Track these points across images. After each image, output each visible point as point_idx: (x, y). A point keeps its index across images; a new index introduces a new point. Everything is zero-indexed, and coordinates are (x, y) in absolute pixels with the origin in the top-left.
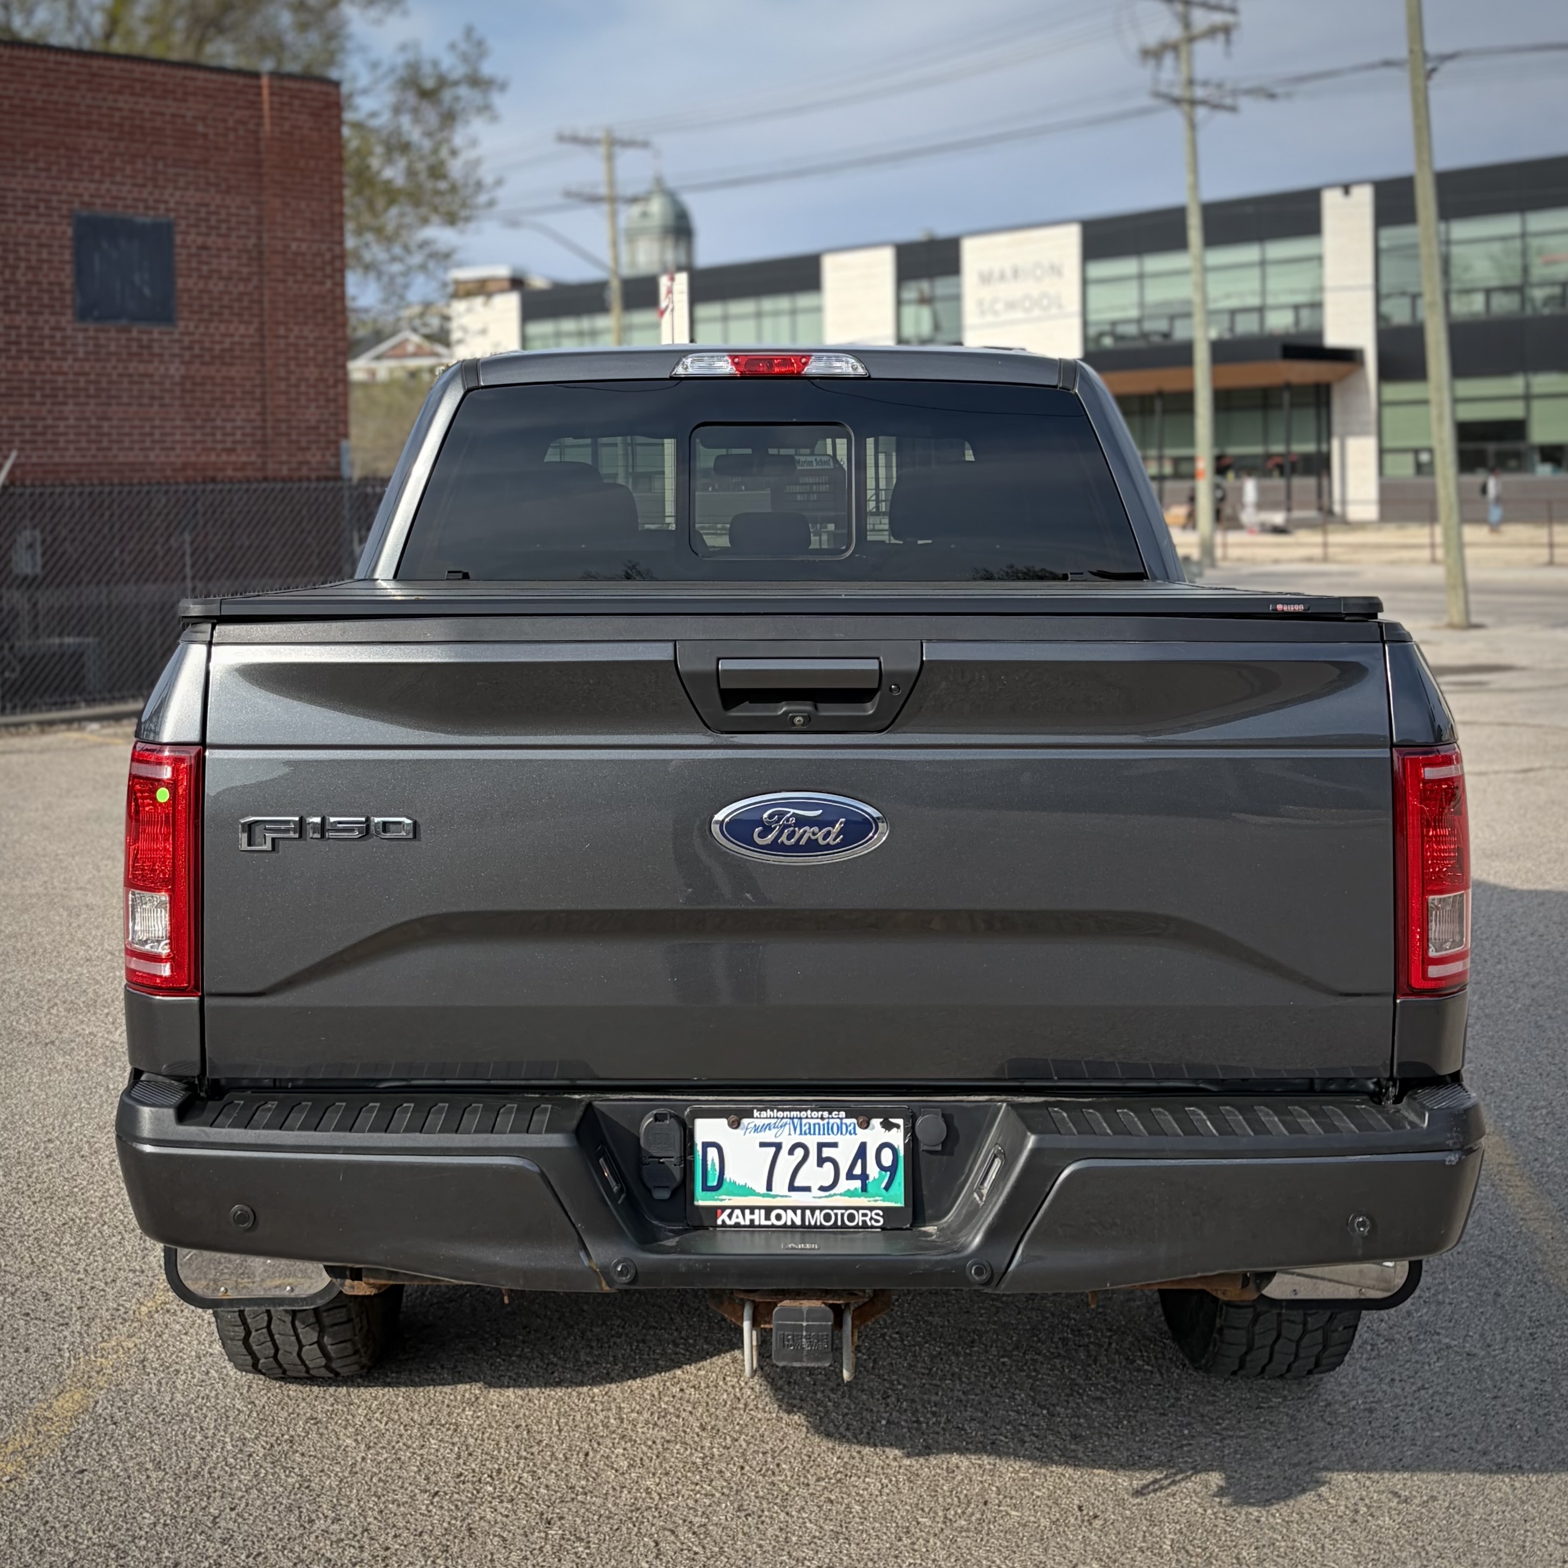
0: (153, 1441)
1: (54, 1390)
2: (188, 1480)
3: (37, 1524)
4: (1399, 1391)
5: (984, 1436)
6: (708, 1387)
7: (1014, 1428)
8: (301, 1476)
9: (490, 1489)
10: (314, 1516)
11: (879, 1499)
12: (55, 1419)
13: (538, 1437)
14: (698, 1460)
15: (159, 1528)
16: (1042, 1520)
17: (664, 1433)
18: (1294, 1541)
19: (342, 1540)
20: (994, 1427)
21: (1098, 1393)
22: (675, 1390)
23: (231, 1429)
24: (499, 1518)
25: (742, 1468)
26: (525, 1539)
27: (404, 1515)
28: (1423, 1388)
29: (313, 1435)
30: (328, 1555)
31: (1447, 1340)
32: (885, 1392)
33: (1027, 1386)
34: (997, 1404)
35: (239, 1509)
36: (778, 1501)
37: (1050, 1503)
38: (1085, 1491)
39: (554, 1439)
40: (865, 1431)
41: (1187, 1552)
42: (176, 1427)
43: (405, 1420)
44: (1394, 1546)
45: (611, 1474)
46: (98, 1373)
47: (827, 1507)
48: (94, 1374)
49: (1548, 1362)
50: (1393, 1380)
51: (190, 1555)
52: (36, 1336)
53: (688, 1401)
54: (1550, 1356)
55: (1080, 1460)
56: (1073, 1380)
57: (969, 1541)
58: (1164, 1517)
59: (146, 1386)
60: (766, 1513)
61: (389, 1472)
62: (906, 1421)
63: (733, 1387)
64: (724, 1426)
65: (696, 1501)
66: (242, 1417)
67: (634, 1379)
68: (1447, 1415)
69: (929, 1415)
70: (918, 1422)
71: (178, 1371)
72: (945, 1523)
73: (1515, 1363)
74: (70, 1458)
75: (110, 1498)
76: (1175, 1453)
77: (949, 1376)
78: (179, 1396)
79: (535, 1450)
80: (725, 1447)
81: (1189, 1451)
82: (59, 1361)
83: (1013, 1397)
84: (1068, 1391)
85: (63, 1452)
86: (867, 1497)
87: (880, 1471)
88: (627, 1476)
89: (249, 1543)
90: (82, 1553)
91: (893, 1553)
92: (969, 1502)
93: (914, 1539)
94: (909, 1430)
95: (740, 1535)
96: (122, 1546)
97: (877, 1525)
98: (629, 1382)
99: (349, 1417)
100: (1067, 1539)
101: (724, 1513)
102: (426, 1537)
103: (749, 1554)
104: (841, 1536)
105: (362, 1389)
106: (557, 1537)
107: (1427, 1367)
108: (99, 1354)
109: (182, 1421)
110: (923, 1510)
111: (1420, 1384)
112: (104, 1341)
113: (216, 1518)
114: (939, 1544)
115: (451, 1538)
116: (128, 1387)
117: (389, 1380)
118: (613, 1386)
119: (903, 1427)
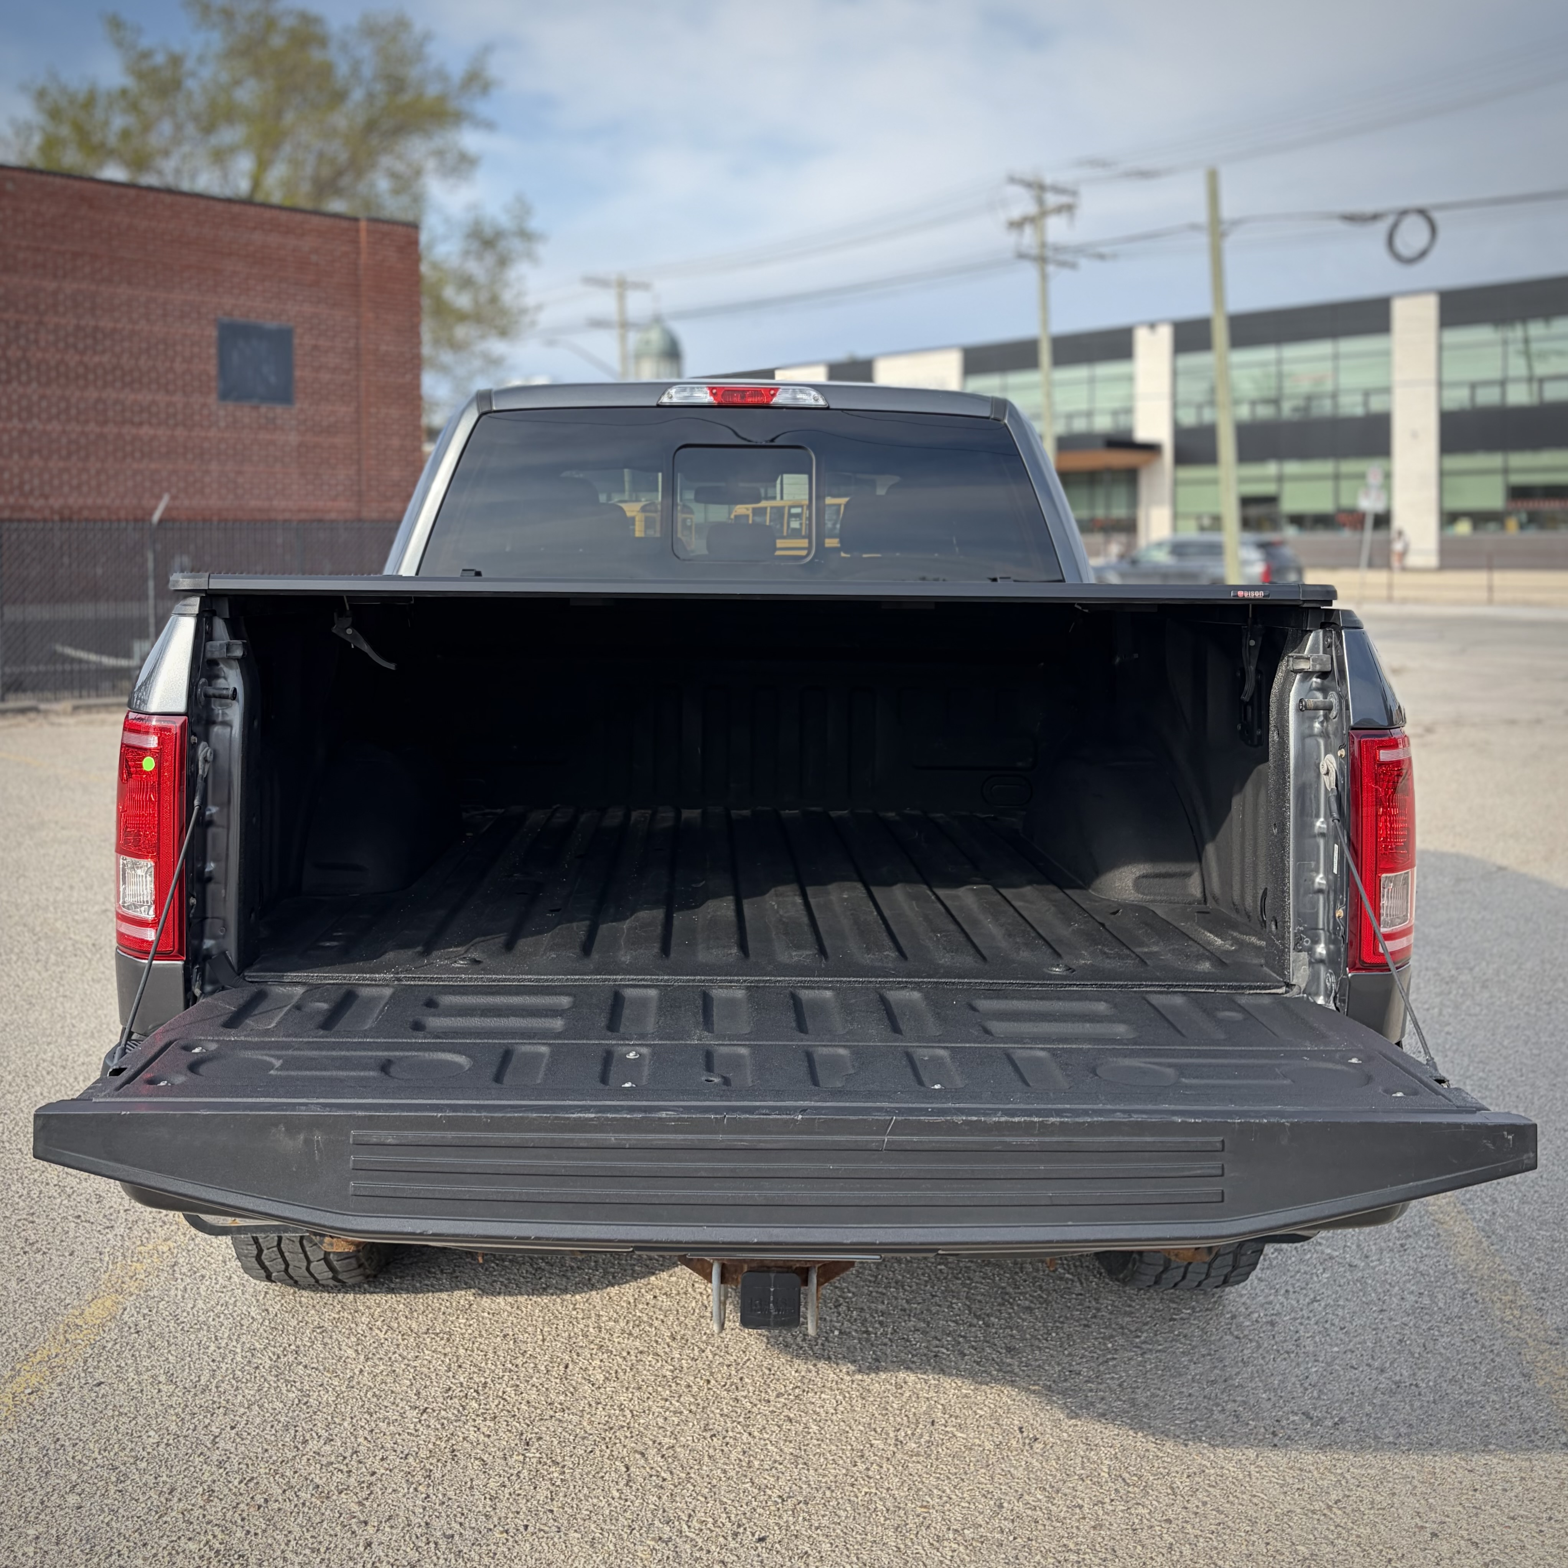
0: (169, 1352)
1: (89, 1297)
2: (195, 1395)
3: (47, 1442)
4: (1294, 1302)
5: (927, 1347)
6: (678, 1294)
7: (954, 1339)
8: (301, 1390)
9: (474, 1405)
10: (308, 1437)
11: (834, 1418)
12: (85, 1327)
13: (523, 1348)
14: (668, 1373)
15: (161, 1449)
16: (986, 1443)
17: (637, 1343)
18: (1222, 1468)
19: (332, 1463)
20: (936, 1338)
21: (1027, 1303)
22: (649, 1297)
23: (243, 1339)
24: (482, 1437)
25: (708, 1382)
26: (503, 1462)
27: (392, 1435)
28: (1314, 1300)
29: (318, 1345)
30: (317, 1480)
31: (1329, 1251)
32: (837, 1300)
33: (963, 1294)
34: (938, 1313)
35: (240, 1427)
36: (741, 1419)
37: (992, 1423)
38: (1023, 1410)
39: (538, 1350)
40: (820, 1342)
41: (1124, 1480)
42: (193, 1337)
43: (404, 1328)
44: (1315, 1473)
45: (587, 1387)
46: (131, 1277)
47: (786, 1426)
48: (127, 1279)
49: (1422, 1275)
50: (1287, 1291)
51: (186, 1480)
52: (82, 1239)
53: (660, 1309)
54: (1422, 1268)
55: (1017, 1375)
56: (1004, 1288)
57: (919, 1466)
58: (1098, 1441)
59: (173, 1292)
60: (730, 1434)
61: (383, 1386)
62: (856, 1331)
63: (701, 1294)
64: (693, 1336)
65: (666, 1419)
66: (255, 1326)
67: (613, 1286)
68: (1342, 1329)
69: (877, 1325)
70: (867, 1332)
71: (203, 1277)
72: (896, 1445)
73: (1393, 1275)
74: (90, 1370)
75: (121, 1414)
76: (1102, 1368)
77: (893, 1284)
78: (200, 1304)
79: (519, 1361)
80: (694, 1359)
81: (1115, 1366)
82: (99, 1265)
83: (950, 1307)
84: (999, 1300)
85: (85, 1362)
86: (823, 1415)
87: (835, 1387)
88: (602, 1390)
89: (243, 1466)
90: (85, 1476)
91: (850, 1480)
92: (918, 1422)
93: (868, 1464)
94: (860, 1339)
95: (706, 1458)
96: (123, 1468)
97: (834, 1448)
98: (608, 1289)
99: (353, 1326)
100: (1012, 1466)
101: (690, 1433)
102: (411, 1460)
103: (714, 1482)
104: (800, 1461)
105: (368, 1296)
106: (534, 1460)
107: (1315, 1279)
108: (135, 1259)
109: (199, 1330)
110: (875, 1430)
111: (1312, 1296)
112: (142, 1245)
113: (216, 1437)
114: (892, 1470)
115: (434, 1461)
116: (156, 1293)
117: (392, 1286)
118: (594, 1293)
119: (854, 1338)
